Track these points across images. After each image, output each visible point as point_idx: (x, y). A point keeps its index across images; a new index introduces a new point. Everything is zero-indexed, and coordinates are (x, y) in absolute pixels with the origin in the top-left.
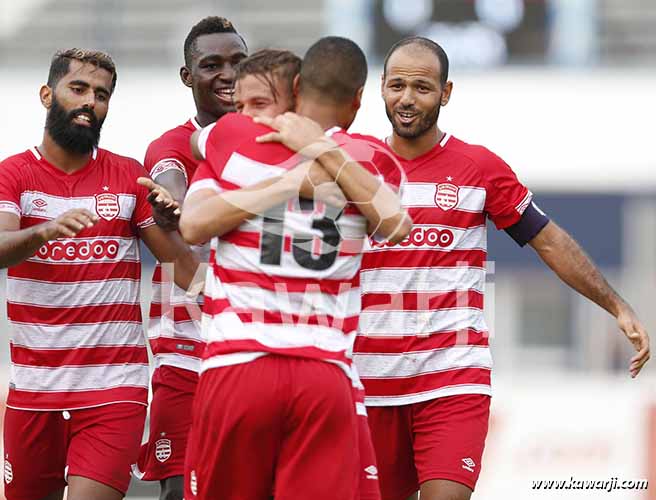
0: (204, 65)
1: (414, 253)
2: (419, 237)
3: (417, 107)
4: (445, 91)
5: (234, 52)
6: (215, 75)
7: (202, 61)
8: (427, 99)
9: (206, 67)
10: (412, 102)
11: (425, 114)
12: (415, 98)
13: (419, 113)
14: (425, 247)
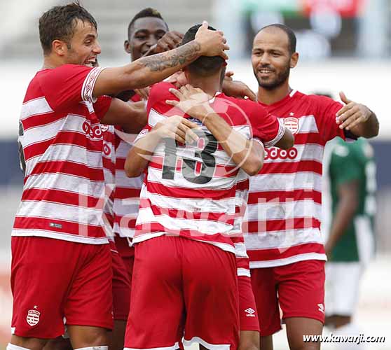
0: (138, 36)
1: (271, 164)
2: (274, 154)
3: (272, 66)
4: (293, 58)
5: (157, 29)
6: (144, 42)
7: (137, 33)
8: (279, 61)
9: (138, 37)
10: (268, 62)
11: (278, 72)
12: (270, 60)
13: (274, 71)
14: (279, 160)
